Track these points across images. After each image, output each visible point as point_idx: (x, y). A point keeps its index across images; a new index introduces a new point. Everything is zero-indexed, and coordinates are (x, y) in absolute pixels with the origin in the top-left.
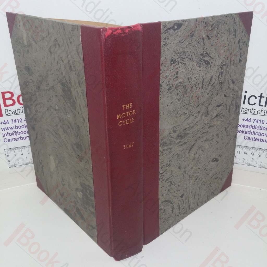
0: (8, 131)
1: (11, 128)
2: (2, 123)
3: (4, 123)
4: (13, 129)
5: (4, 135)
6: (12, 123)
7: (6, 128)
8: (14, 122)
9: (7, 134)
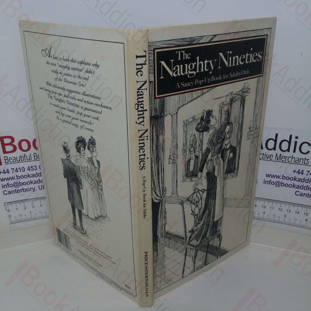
0: (8, 181)
1: (11, 178)
2: (2, 172)
3: (3, 173)
4: (14, 179)
5: (3, 186)
6: (13, 173)
7: (5, 178)
8: (15, 171)
9: (7, 186)
